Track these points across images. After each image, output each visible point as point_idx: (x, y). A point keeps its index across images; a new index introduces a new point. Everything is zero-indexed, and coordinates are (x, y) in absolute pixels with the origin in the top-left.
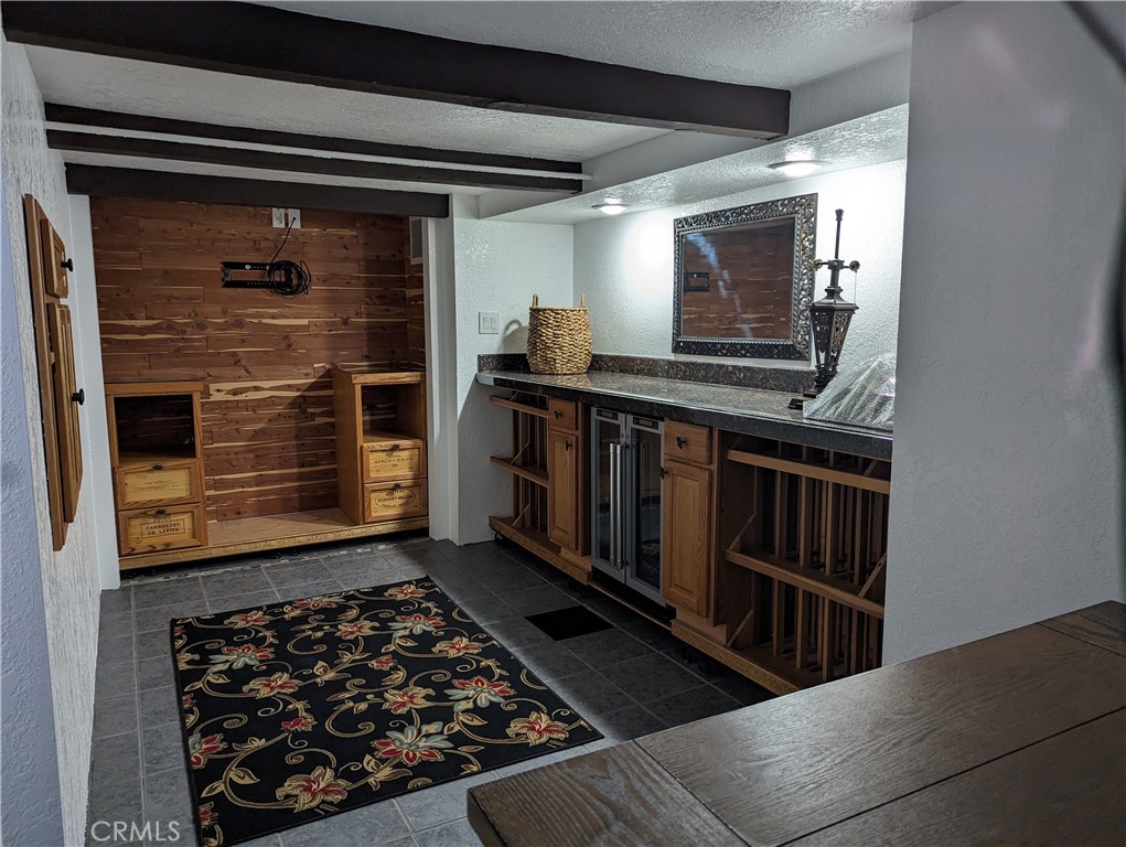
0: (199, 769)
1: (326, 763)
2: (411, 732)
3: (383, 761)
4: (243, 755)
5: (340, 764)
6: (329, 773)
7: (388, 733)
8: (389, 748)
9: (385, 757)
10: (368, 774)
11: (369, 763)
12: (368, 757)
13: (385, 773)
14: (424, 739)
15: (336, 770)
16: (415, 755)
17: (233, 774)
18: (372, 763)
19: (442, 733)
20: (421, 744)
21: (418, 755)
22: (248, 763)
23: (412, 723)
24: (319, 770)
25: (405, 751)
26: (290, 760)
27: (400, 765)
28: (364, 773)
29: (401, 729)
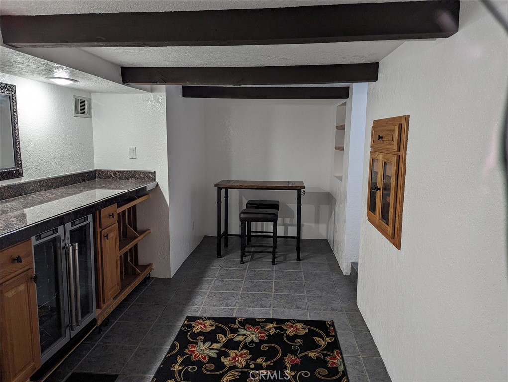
0: (337, 349)
1: (288, 336)
2: (249, 340)
3: (267, 331)
4: (319, 350)
5: (283, 334)
6: (288, 332)
7: (258, 341)
8: (261, 335)
9: (265, 332)
10: (275, 328)
11: (272, 332)
12: (271, 334)
13: (268, 327)
14: (247, 334)
15: (285, 332)
16: (255, 330)
17: (323, 343)
18: (271, 331)
19: (238, 335)
20: (249, 333)
21: (253, 330)
22: (316, 346)
23: (246, 343)
24: (291, 334)
25: (257, 332)
26: (300, 341)
27: (262, 327)
28: (276, 328)
29: (252, 341)
